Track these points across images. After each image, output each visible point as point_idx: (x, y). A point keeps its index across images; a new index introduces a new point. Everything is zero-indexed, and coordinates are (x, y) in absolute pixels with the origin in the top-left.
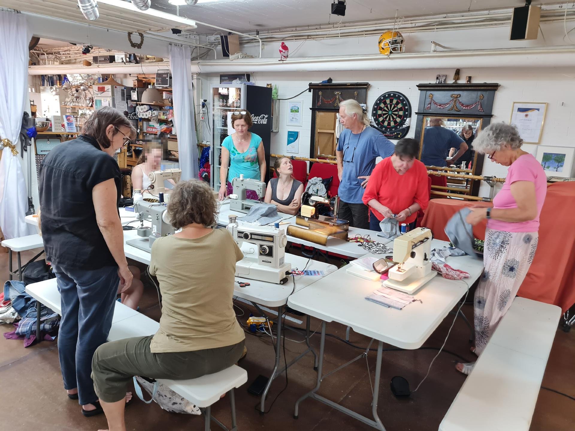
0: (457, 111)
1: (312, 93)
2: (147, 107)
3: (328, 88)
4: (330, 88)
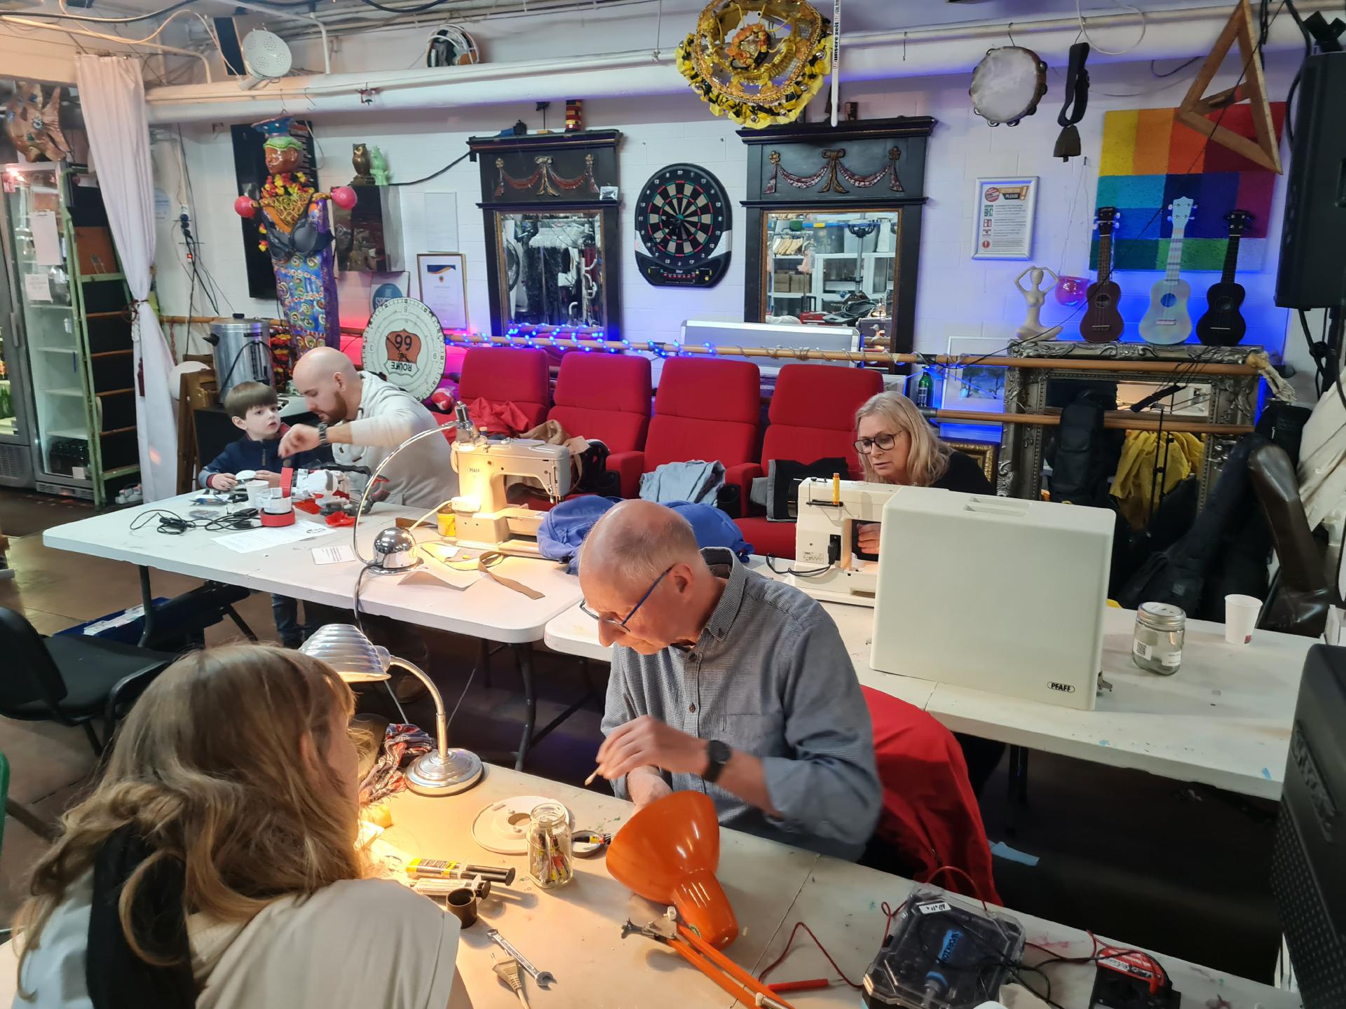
0: (841, 192)
1: (477, 165)
3: (516, 148)
4: (520, 148)
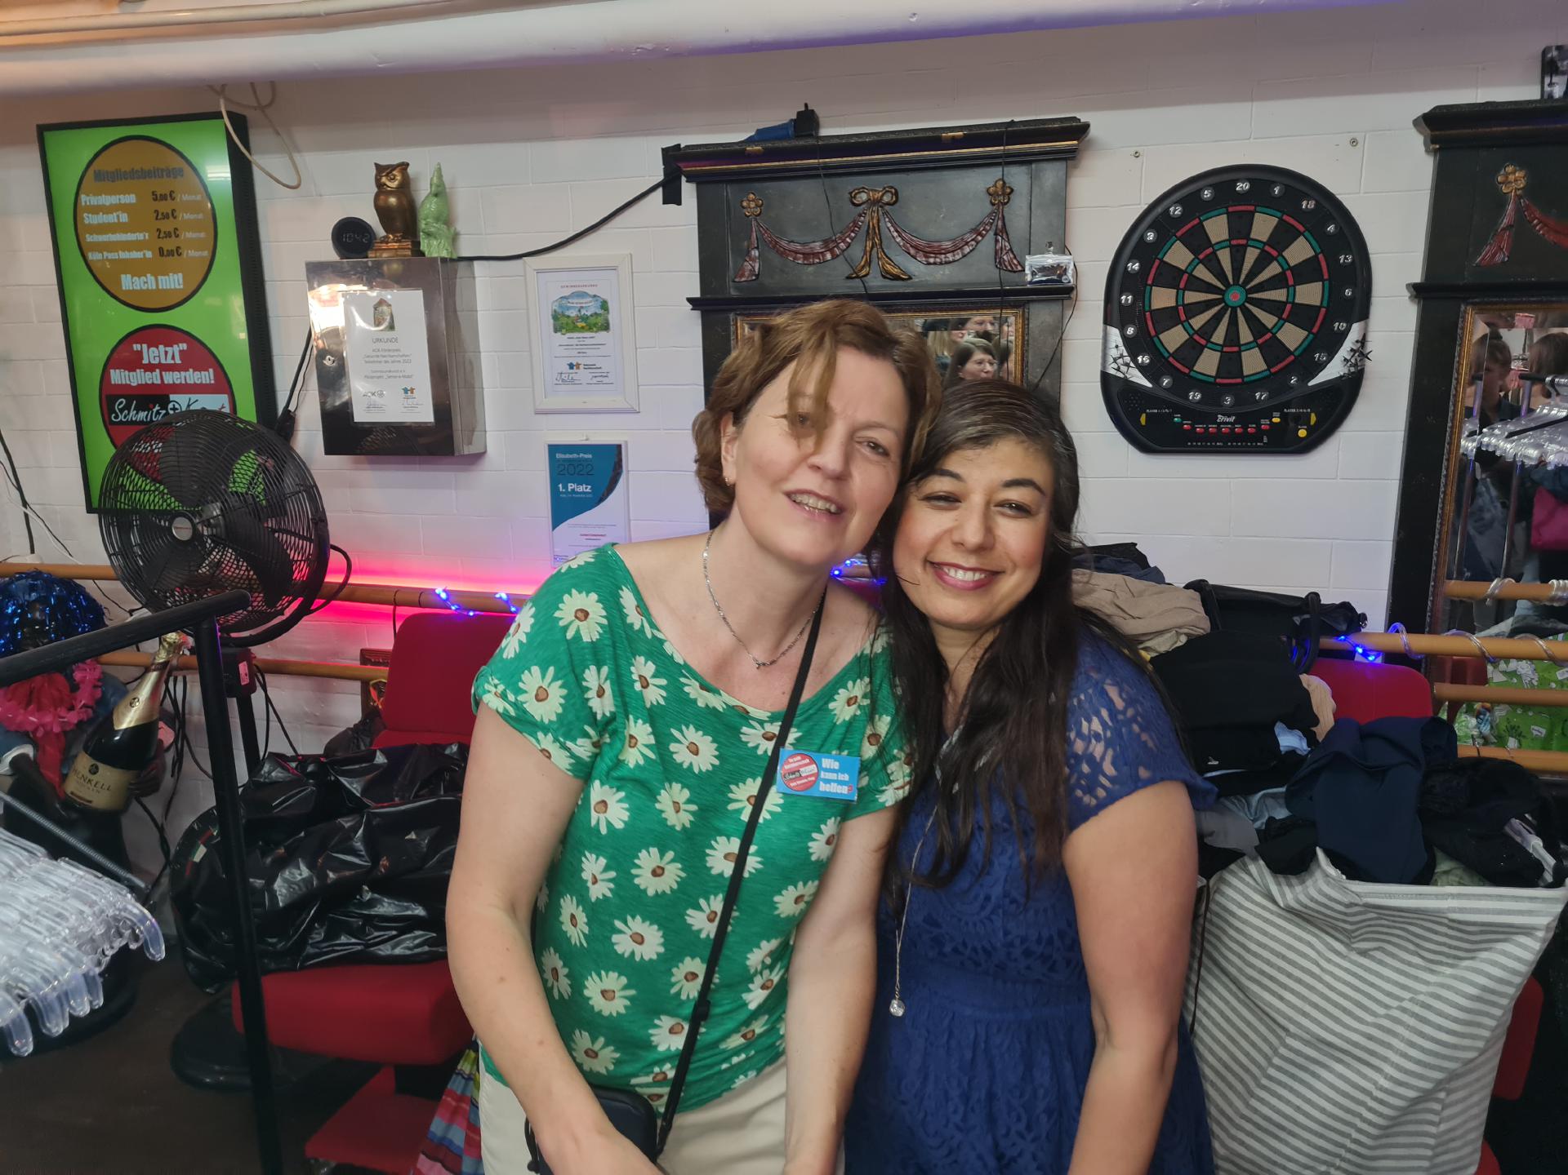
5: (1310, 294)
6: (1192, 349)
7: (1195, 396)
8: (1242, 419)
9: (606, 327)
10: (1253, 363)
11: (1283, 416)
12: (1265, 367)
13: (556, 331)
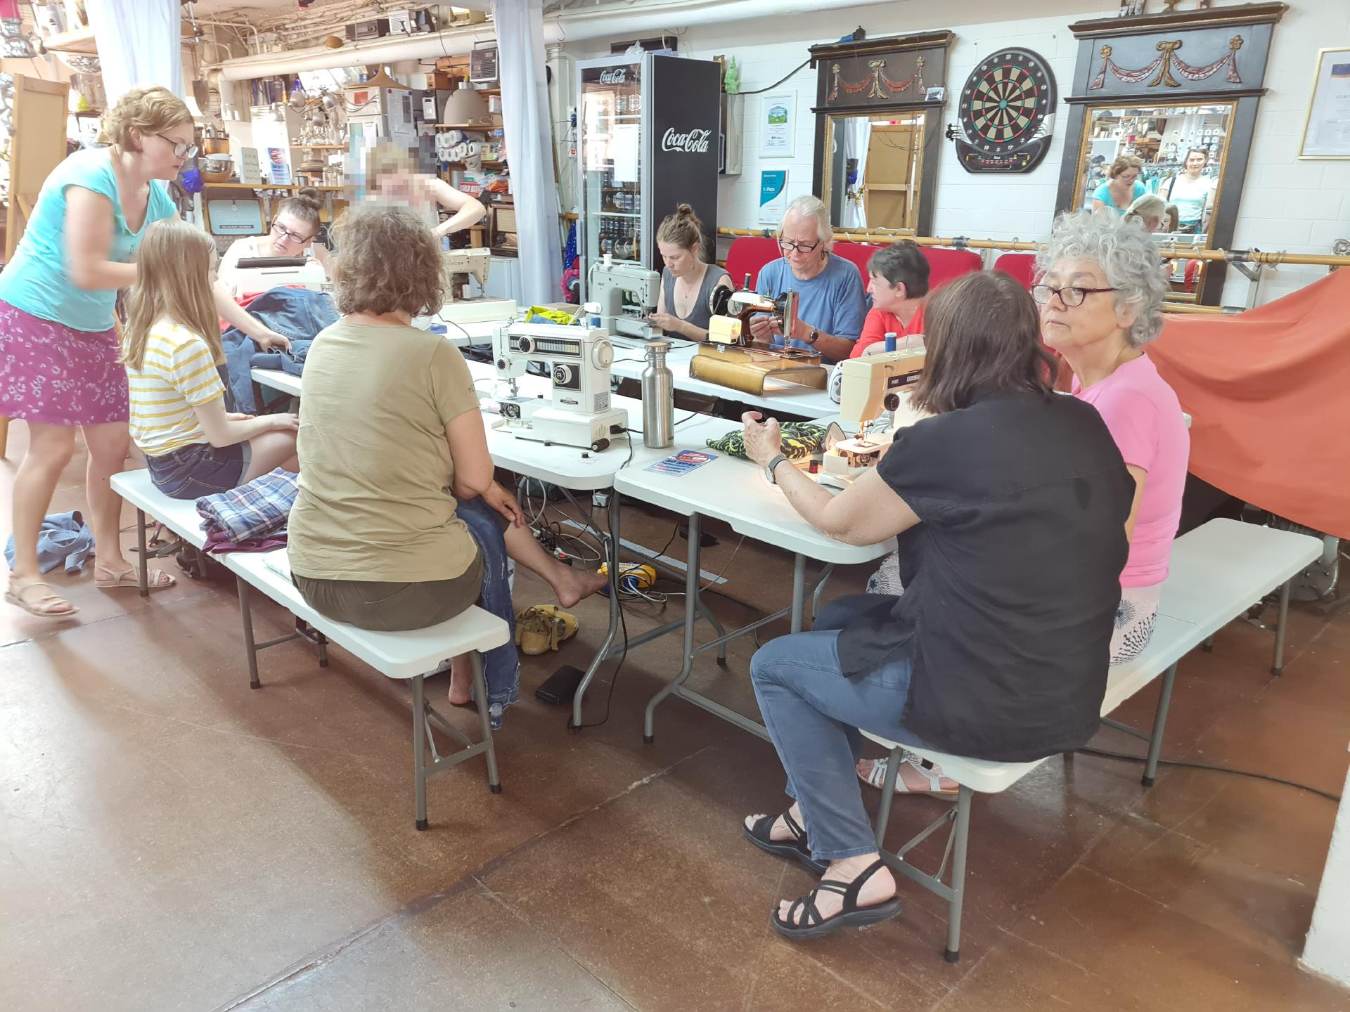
1: (815, 72)
2: (455, 135)
3: (855, 53)
4: (858, 53)
5: (1030, 103)
6: (986, 128)
7: (987, 147)
8: (1003, 158)
9: (786, 121)
10: (1008, 133)
11: (1018, 156)
12: (1012, 134)
13: (770, 122)
